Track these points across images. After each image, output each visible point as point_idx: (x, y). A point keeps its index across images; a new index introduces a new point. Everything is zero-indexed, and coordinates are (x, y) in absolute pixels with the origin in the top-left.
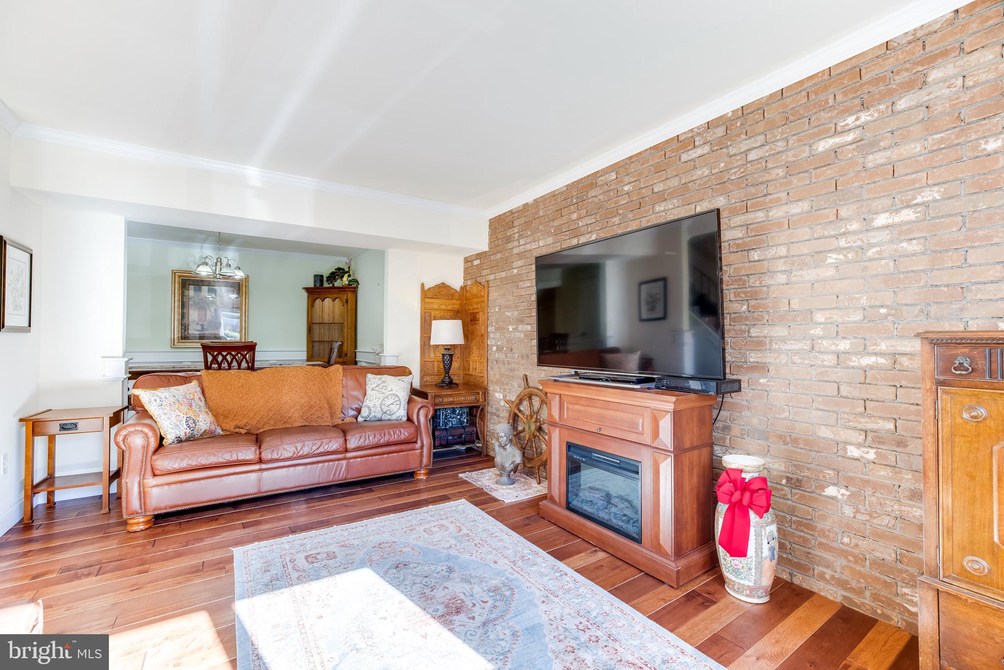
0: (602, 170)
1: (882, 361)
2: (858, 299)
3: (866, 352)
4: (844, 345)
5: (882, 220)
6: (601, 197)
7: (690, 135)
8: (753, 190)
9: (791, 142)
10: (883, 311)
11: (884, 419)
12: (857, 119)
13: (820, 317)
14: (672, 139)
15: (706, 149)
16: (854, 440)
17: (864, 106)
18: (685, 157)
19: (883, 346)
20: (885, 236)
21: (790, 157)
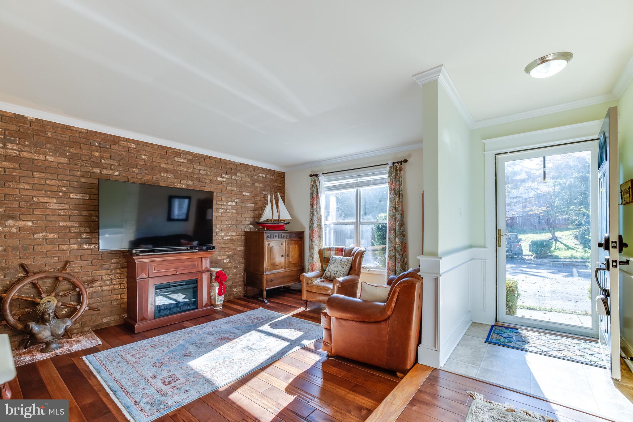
0: (124, 138)
1: (230, 237)
2: (226, 222)
3: (222, 236)
4: (223, 234)
5: (230, 203)
6: (123, 153)
7: (179, 151)
8: (201, 183)
9: (212, 174)
10: (230, 225)
11: (230, 251)
12: (226, 176)
13: (218, 226)
14: (170, 148)
15: (185, 161)
16: (225, 258)
17: (227, 173)
18: (176, 159)
19: (230, 234)
20: (230, 207)
21: (211, 178)
